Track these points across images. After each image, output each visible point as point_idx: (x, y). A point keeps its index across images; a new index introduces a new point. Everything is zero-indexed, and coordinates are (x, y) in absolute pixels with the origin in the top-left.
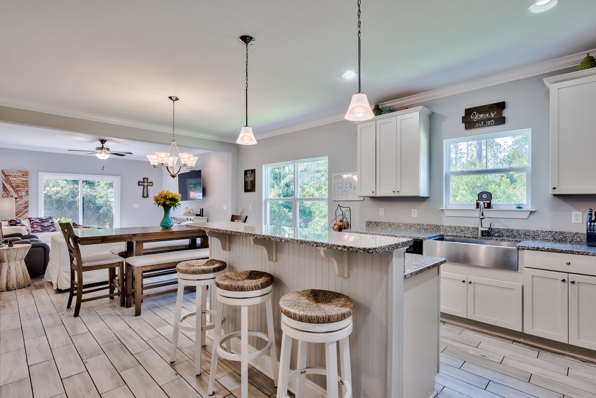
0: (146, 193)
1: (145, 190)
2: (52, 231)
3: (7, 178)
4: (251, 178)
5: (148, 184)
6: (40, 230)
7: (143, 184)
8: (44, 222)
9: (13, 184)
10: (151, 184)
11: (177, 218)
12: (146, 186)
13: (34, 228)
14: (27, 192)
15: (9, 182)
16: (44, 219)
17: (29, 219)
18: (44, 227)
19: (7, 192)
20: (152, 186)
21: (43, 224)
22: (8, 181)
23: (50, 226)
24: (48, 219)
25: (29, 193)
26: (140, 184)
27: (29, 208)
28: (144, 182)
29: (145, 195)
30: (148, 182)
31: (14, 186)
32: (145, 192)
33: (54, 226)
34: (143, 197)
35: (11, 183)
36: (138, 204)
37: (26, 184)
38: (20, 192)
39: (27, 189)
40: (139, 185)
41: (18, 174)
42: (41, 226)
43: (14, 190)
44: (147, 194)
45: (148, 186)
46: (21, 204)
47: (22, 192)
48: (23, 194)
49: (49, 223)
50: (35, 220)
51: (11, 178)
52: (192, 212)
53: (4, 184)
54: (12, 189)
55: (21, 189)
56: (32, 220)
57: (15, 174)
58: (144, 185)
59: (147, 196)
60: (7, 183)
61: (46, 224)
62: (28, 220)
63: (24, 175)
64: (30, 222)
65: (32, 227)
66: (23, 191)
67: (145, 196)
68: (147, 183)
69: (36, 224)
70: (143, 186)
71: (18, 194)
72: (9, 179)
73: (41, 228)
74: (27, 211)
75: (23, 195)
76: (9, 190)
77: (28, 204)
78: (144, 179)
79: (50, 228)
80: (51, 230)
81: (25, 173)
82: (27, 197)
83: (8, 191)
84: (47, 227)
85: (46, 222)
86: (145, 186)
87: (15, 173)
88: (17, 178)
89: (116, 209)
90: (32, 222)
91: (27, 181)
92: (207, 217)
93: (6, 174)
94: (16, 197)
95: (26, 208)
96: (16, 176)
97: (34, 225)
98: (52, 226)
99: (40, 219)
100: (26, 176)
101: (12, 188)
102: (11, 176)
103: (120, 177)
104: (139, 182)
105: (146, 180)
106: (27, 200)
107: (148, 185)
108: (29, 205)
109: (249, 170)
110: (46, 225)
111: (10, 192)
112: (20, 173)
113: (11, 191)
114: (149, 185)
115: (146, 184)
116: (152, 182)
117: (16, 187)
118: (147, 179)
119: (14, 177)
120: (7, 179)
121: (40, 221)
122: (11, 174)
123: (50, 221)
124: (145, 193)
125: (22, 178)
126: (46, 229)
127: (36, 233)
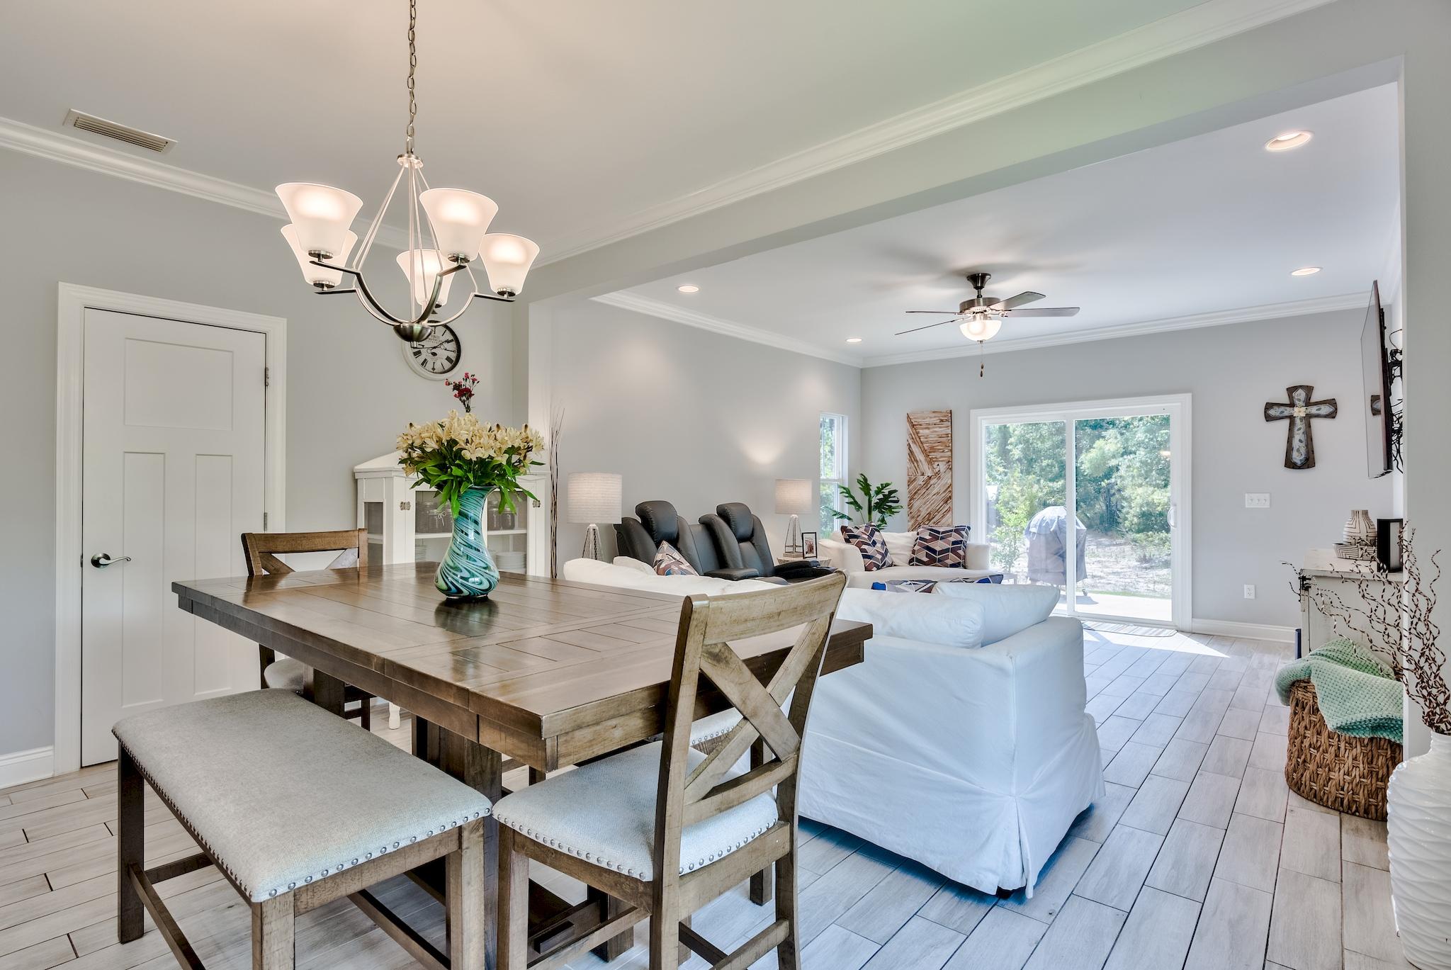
0: (1303, 450)
1: (1299, 436)
2: (953, 566)
3: (915, 431)
5: (1313, 410)
6: (925, 559)
7: (1286, 413)
8: (937, 538)
9: (924, 445)
10: (1326, 409)
12: (1301, 419)
13: (914, 552)
14: (950, 461)
15: (918, 439)
16: (941, 531)
18: (934, 551)
19: (915, 464)
20: (1332, 415)
21: (931, 545)
22: (916, 438)
23: (947, 550)
25: (954, 464)
26: (1274, 412)
28: (1292, 405)
29: (1299, 458)
30: (1313, 399)
31: (926, 448)
32: (1296, 443)
34: (1290, 464)
35: (922, 443)
36: (1267, 496)
37: (948, 442)
38: (936, 463)
39: (950, 453)
40: (1268, 418)
41: (932, 419)
42: (928, 548)
43: (926, 459)
44: (1308, 452)
45: (1314, 422)
46: (938, 493)
47: (940, 463)
48: (942, 467)
49: (949, 542)
51: (921, 431)
53: (909, 445)
54: (923, 455)
55: (939, 455)
57: (928, 421)
58: (1292, 418)
59: (1309, 462)
60: (915, 443)
61: (939, 545)
63: (942, 421)
66: (942, 461)
67: (1299, 463)
68: (1309, 405)
70: (1286, 422)
71: (934, 468)
72: (918, 432)
74: (949, 510)
75: (942, 470)
76: (918, 459)
77: (951, 492)
78: (1291, 390)
79: (948, 557)
80: (949, 562)
81: (945, 416)
82: (949, 474)
83: (917, 461)
84: (944, 552)
85: (942, 538)
86: (1298, 421)
87: (928, 417)
88: (931, 430)
91: (950, 435)
93: (914, 423)
94: (930, 475)
95: (946, 503)
96: (929, 424)
100: (945, 424)
101: (923, 452)
102: (921, 425)
103: (1190, 396)
104: (1268, 406)
105: (1301, 394)
106: (949, 482)
107: (1309, 417)
110: (938, 549)
111: (920, 464)
112: (935, 417)
113: (921, 461)
114: (1318, 416)
115: (1299, 412)
116: (1330, 402)
117: (930, 452)
118: (1309, 389)
119: (926, 428)
120: (915, 434)
122: (921, 421)
124: (1295, 449)
125: (940, 427)
126: (937, 557)
127: (916, 565)
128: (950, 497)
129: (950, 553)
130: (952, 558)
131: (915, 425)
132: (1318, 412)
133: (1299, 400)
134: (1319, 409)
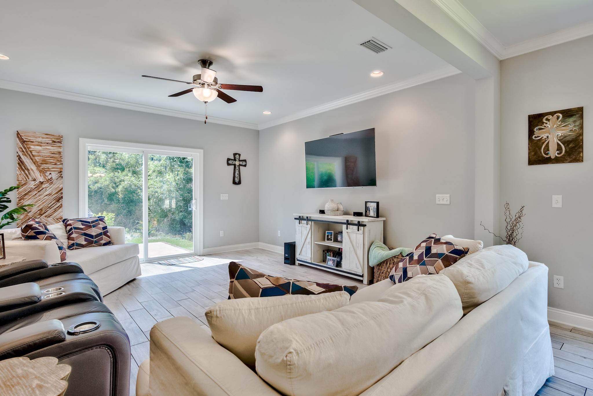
1: (237, 172)
2: (105, 244)
3: (25, 146)
4: (563, 130)
5: (241, 163)
6: (84, 243)
7: (234, 163)
8: (90, 227)
9: (36, 158)
10: (244, 163)
11: (312, 218)
13: (73, 239)
14: (61, 172)
15: (29, 153)
16: (90, 220)
17: (64, 221)
18: (91, 236)
19: (26, 172)
20: (245, 166)
21: (89, 232)
22: (27, 152)
23: (100, 234)
24: (97, 221)
25: (64, 174)
26: (230, 162)
27: (64, 201)
28: (235, 160)
29: (237, 180)
30: (240, 159)
31: (38, 160)
32: (236, 175)
33: (108, 234)
34: (234, 183)
35: (33, 156)
36: (227, 195)
37: (58, 158)
38: (49, 173)
39: (60, 166)
40: (228, 164)
41: (44, 139)
42: (86, 234)
43: (38, 169)
44: (239, 179)
45: (241, 167)
46: (50, 194)
47: (52, 173)
48: (54, 175)
49: (99, 228)
50: (74, 224)
51: (32, 147)
52: (341, 207)
53: (20, 158)
54: (35, 166)
55: (50, 166)
56: (68, 223)
57: (40, 140)
58: (235, 165)
59: (239, 183)
60: (25, 155)
61: (94, 232)
62: (62, 223)
63: (54, 142)
64: (66, 228)
65: (69, 238)
66: (54, 171)
67: (237, 182)
68: (240, 161)
69: (76, 233)
70: (233, 166)
71: (46, 176)
72: (30, 148)
73: (86, 240)
74: (61, 207)
75: (53, 178)
76: (29, 168)
77: (62, 193)
78: (235, 155)
79: (102, 239)
80: (103, 242)
81: (57, 139)
82: (60, 181)
83: (28, 170)
84: (97, 236)
85: (94, 226)
86: (237, 167)
87: (39, 137)
88: (43, 147)
89: (196, 202)
90: (69, 228)
91: (60, 153)
92: (384, 219)
93: (25, 140)
94: (42, 181)
95: (58, 201)
96: (41, 143)
97: (72, 234)
98: (105, 233)
99: (83, 222)
100: (59, 144)
101: (35, 163)
102: (32, 142)
103: (202, 151)
104: (229, 160)
105: (237, 156)
106: (61, 186)
107: (240, 165)
108: (63, 195)
109: (552, 113)
110: (94, 234)
111: (31, 172)
112: (47, 138)
113: (32, 170)
114: (242, 165)
115: (237, 163)
116: (245, 161)
117: (42, 164)
118: (240, 155)
119: (37, 145)
120: (25, 148)
121: (83, 225)
122: (32, 139)
123: (101, 225)
124: (236, 177)
125: (52, 146)
126: (94, 240)
127: (76, 249)
128: (62, 197)
129: (103, 236)
130: (105, 239)
131: (26, 141)
132: (242, 164)
133: (237, 159)
134: (242, 163)
